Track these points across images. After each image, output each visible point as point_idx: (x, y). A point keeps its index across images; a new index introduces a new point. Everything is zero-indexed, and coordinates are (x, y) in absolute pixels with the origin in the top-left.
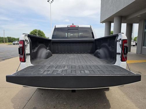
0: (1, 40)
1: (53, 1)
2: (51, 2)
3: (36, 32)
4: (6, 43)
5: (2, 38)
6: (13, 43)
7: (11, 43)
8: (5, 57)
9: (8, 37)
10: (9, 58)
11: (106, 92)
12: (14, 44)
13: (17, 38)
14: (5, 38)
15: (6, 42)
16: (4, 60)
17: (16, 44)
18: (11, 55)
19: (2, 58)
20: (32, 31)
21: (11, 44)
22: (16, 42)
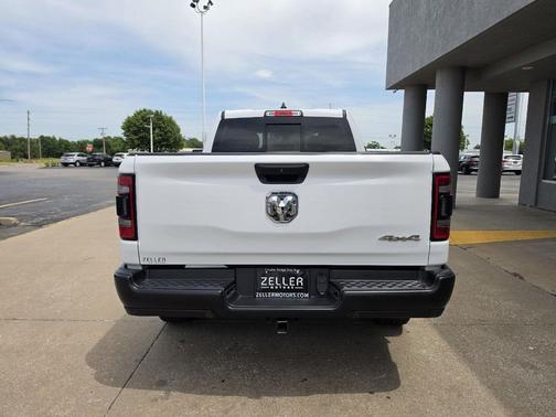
0: (18, 147)
1: (210, 2)
2: (205, 7)
3: (147, 120)
4: (34, 161)
5: (22, 140)
6: (63, 159)
7: (56, 160)
8: (41, 215)
9: (42, 137)
10: (56, 221)
11: (389, 339)
12: (66, 165)
13: (76, 141)
14: (32, 142)
15: (35, 157)
16: (39, 225)
17: (75, 164)
18: (64, 209)
19: (33, 218)
20: (131, 115)
21: (54, 166)
22: (75, 157)
